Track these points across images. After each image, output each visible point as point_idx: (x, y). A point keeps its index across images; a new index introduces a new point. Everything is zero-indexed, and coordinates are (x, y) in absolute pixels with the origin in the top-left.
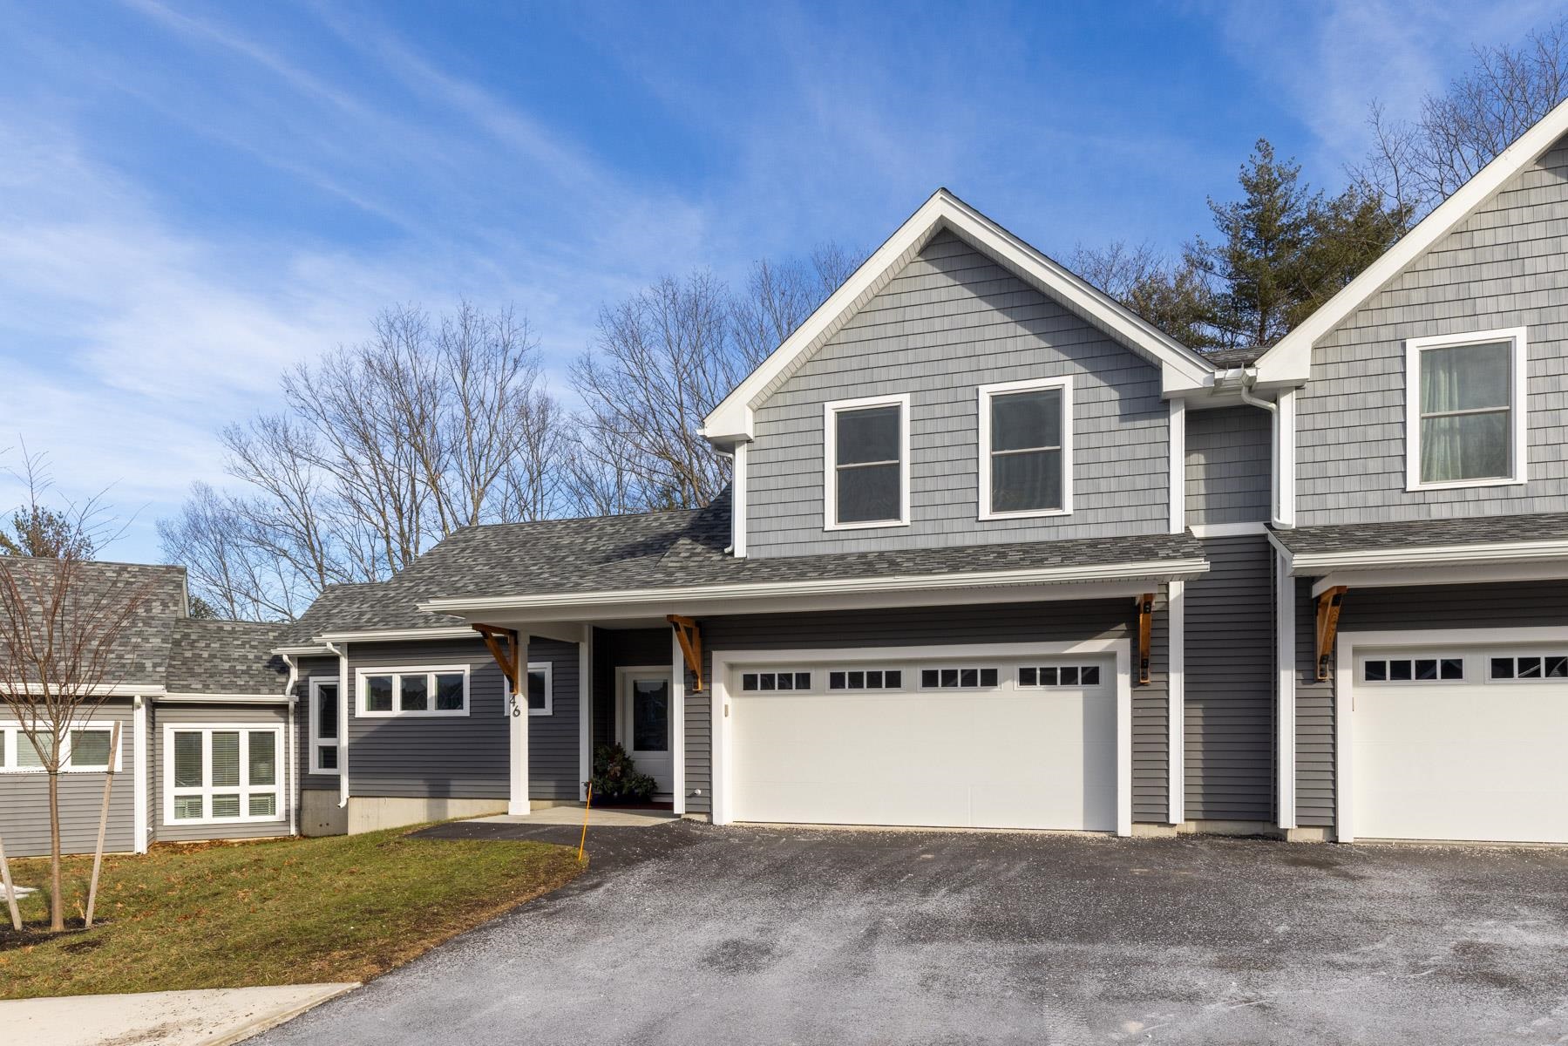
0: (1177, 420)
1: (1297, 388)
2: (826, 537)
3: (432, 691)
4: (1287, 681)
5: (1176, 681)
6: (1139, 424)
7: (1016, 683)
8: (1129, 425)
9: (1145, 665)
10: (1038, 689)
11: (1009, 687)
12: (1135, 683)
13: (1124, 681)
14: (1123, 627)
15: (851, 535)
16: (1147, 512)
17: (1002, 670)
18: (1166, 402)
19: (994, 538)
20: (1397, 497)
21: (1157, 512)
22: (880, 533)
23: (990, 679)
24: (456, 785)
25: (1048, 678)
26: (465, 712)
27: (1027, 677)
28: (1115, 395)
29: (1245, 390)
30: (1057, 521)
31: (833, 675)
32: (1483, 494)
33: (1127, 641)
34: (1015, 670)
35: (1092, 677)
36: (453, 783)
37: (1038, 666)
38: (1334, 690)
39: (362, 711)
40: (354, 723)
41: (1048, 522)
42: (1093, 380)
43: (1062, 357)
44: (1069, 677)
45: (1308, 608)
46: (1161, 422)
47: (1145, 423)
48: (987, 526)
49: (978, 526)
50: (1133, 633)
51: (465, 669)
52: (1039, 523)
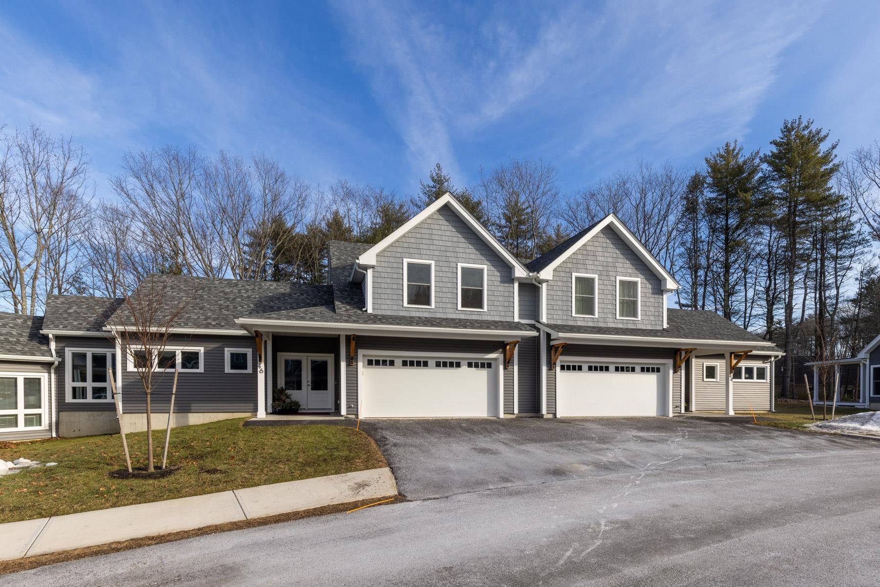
0: (516, 285)
1: (547, 282)
2: (404, 309)
3: (179, 359)
4: (544, 369)
5: (516, 368)
6: (506, 285)
7: (467, 367)
8: (503, 285)
9: (507, 363)
10: (473, 369)
11: (464, 368)
12: (505, 368)
13: (501, 367)
14: (501, 350)
15: (413, 309)
16: (508, 314)
17: (462, 362)
18: (513, 279)
19: (463, 317)
20: (570, 318)
21: (510, 314)
22: (424, 310)
23: (458, 365)
24: (194, 406)
25: (476, 366)
26: (201, 369)
27: (470, 365)
28: (499, 274)
29: (534, 280)
30: (482, 313)
31: (403, 361)
32: (589, 320)
33: (502, 355)
34: (466, 362)
35: (489, 366)
36: (192, 405)
37: (473, 361)
38: (555, 373)
39: (131, 367)
40: (125, 374)
41: (479, 313)
42: (492, 268)
43: (484, 259)
44: (483, 366)
45: (550, 348)
46: (512, 285)
47: (507, 285)
48: (460, 312)
49: (457, 312)
50: (504, 352)
51: (201, 350)
52: (476, 313)
